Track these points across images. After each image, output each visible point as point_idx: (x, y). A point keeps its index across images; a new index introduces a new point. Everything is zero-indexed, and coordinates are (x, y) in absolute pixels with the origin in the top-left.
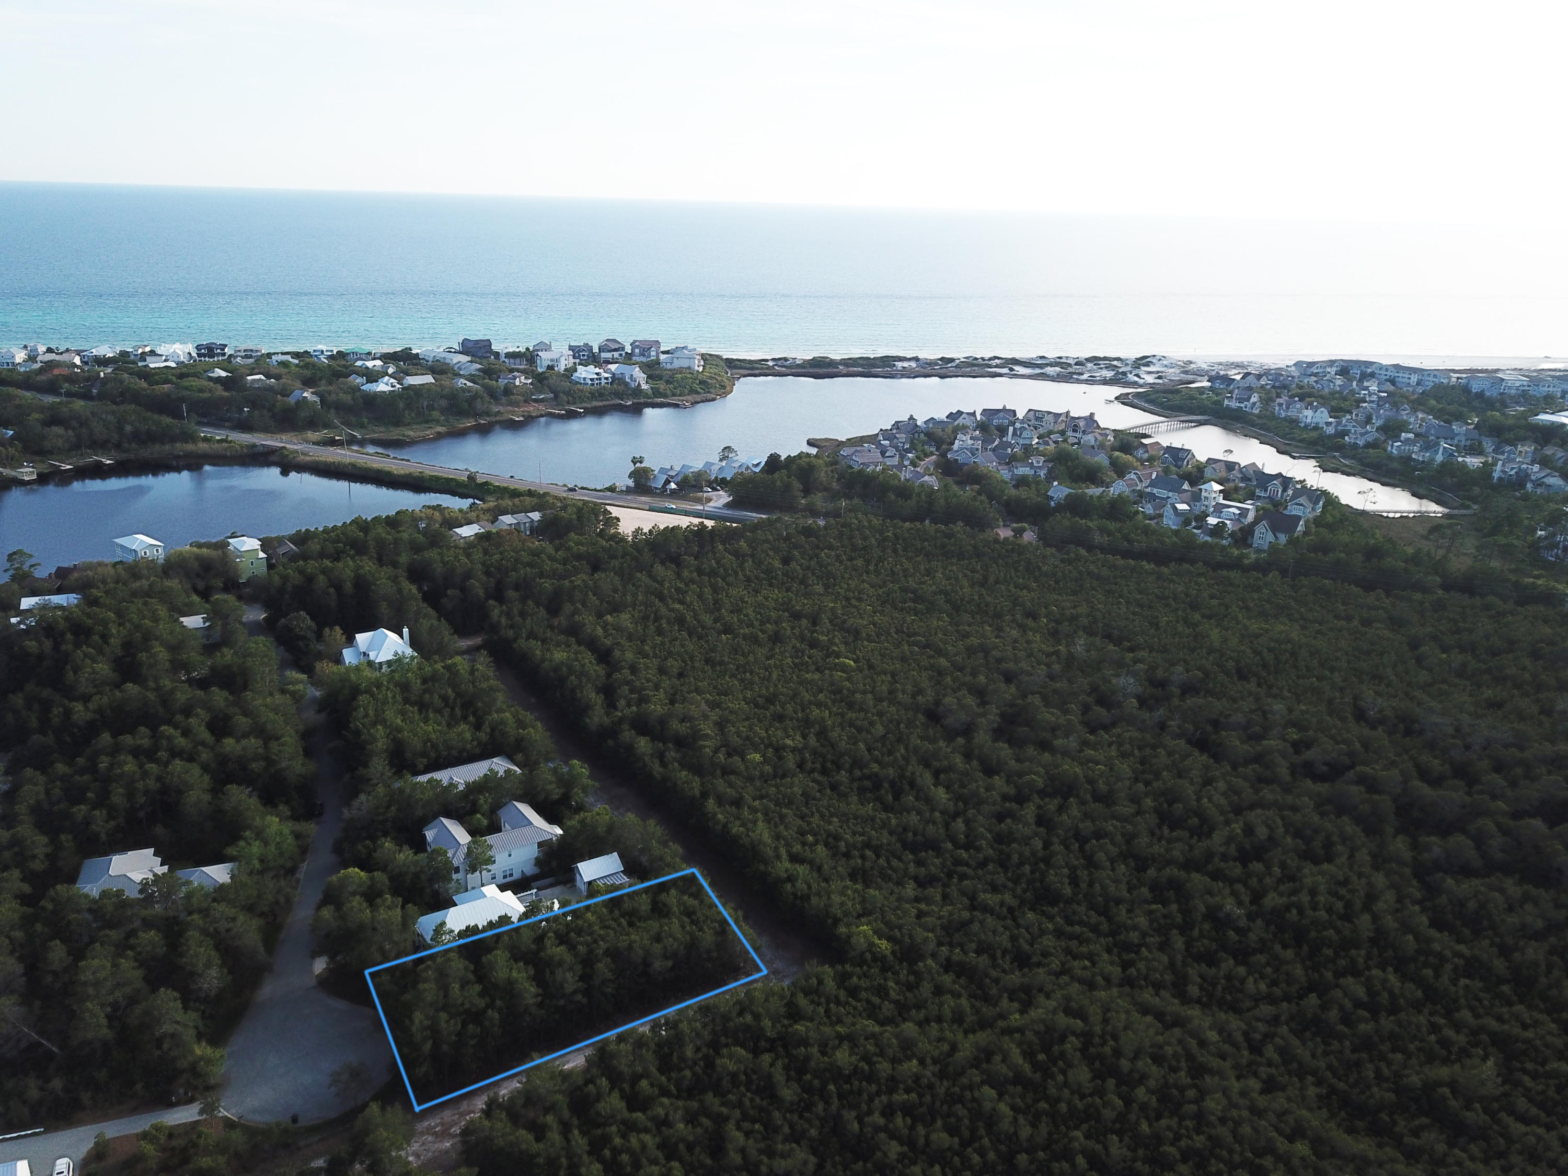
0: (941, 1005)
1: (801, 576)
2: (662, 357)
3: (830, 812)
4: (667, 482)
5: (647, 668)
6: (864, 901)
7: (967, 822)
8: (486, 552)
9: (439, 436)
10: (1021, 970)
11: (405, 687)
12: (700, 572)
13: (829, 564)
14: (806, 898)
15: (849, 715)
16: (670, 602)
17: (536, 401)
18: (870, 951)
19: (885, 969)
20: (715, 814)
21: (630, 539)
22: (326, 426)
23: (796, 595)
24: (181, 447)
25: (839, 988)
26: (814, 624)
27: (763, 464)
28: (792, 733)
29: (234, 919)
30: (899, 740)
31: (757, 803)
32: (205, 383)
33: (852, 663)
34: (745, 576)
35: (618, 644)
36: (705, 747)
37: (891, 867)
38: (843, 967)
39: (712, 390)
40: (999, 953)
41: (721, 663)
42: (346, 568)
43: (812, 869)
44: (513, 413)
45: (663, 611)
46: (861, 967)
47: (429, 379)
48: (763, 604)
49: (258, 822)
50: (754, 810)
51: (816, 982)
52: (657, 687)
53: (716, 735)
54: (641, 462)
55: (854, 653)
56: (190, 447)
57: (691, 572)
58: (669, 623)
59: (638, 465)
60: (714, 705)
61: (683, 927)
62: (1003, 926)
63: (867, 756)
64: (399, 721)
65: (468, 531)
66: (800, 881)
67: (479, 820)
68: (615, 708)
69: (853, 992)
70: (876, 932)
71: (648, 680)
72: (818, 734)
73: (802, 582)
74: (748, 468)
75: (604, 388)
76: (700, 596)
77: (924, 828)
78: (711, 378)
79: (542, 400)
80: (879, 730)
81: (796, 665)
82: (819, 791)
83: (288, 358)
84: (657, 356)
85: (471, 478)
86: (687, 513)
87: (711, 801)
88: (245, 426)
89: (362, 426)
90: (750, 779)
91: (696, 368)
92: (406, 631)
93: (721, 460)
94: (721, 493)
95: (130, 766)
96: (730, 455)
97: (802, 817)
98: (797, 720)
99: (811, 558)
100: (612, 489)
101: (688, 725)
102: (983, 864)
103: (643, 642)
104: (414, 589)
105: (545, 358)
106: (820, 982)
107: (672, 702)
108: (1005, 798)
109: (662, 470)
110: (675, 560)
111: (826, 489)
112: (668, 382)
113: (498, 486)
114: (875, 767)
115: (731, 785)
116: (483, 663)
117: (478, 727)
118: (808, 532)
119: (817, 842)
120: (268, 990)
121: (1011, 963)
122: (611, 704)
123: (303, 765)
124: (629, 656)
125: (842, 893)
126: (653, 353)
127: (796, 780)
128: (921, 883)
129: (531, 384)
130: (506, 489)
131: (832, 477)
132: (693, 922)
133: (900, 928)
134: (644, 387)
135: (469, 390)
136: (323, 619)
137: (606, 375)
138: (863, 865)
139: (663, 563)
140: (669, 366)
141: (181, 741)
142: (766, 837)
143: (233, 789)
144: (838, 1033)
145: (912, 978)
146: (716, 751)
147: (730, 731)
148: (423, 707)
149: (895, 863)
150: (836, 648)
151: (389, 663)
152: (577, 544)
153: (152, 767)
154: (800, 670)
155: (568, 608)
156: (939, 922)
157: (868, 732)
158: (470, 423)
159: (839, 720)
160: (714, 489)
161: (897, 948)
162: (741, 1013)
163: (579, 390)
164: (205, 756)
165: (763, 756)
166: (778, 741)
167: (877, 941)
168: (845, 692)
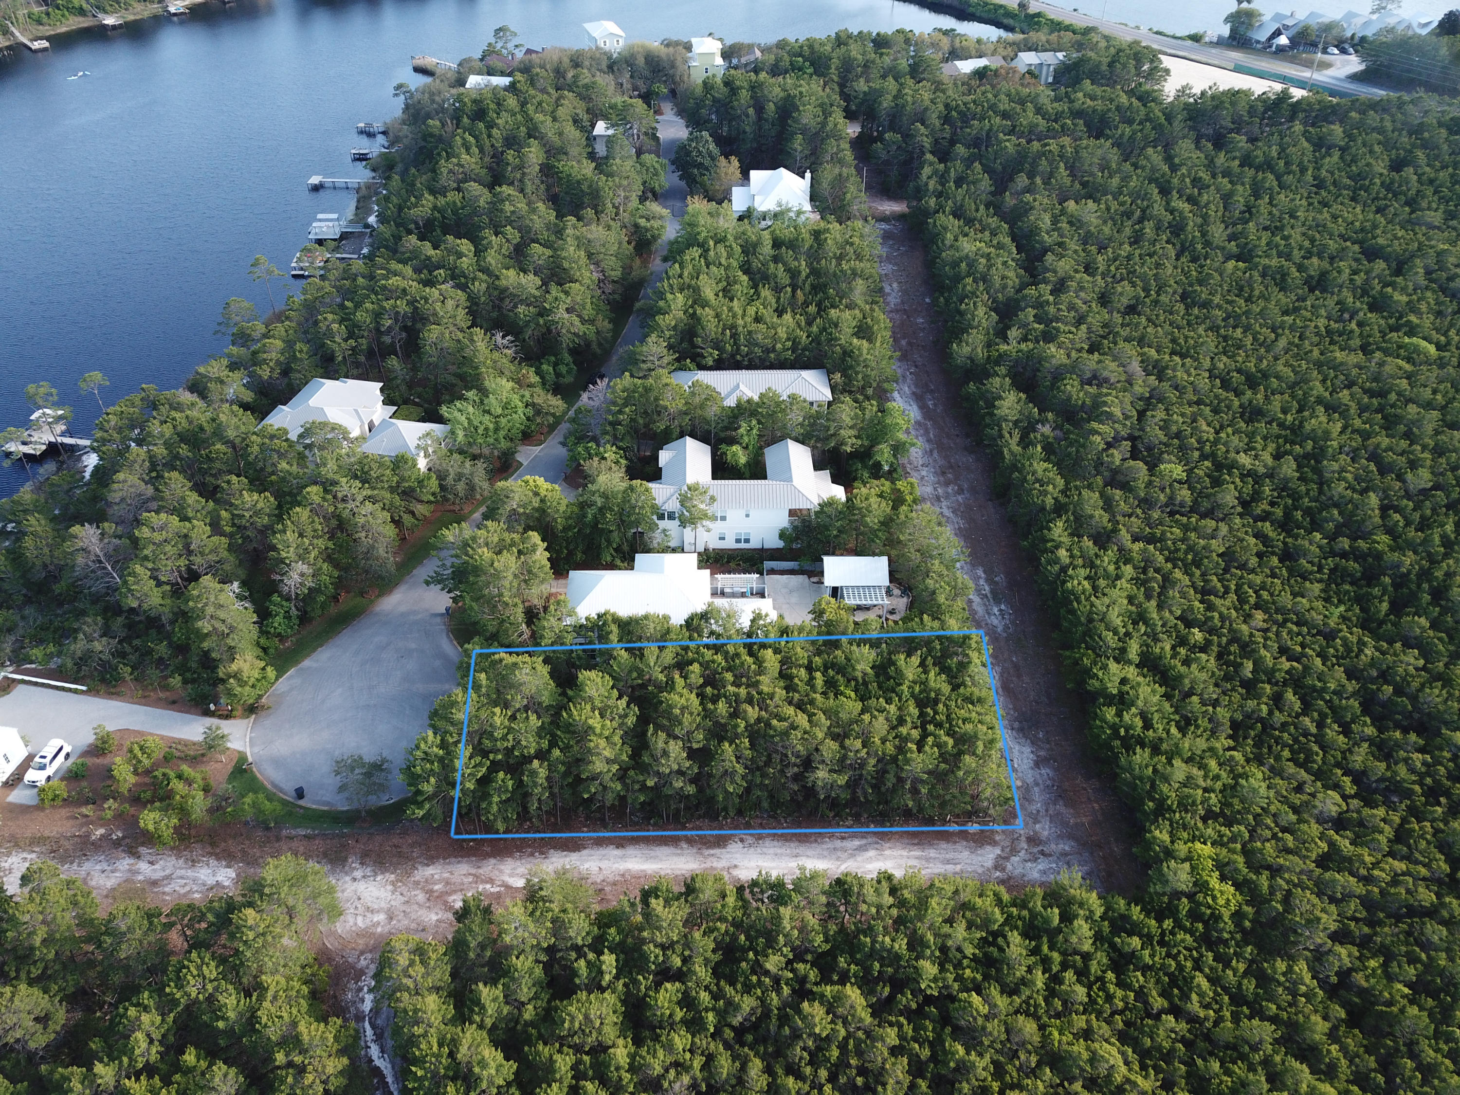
1: (1413, 192)
3: (1258, 596)
4: (1277, 33)
6: (1232, 789)
15: (1379, 439)
16: (1175, 197)
18: (1192, 897)
19: (1205, 944)
20: (1058, 546)
21: (1168, 100)
23: (1389, 222)
25: (1098, 944)
26: (1398, 272)
27: (1436, 24)
28: (1259, 445)
31: (1137, 547)
33: (1432, 349)
34: (1316, 178)
35: (1061, 245)
36: (1099, 433)
37: (1320, 740)
38: (1125, 907)
41: (1205, 305)
43: (1168, 694)
46: (1160, 920)
48: (1324, 226)
49: (490, 382)
51: (1059, 915)
52: (1080, 320)
53: (1127, 418)
55: (1445, 334)
57: (1233, 159)
58: (1158, 228)
59: (1244, 5)
60: (1153, 369)
61: (897, 724)
65: (966, 66)
66: (1135, 709)
67: (737, 454)
69: (1121, 965)
70: (1222, 864)
71: (1071, 307)
72: (1301, 461)
73: (1412, 203)
76: (1227, 198)
81: (1329, 332)
82: (1258, 555)
85: (1023, 5)
86: (1274, 78)
90: (1147, 505)
92: (808, 175)
94: (1352, 57)
98: (1281, 425)
99: (1444, 167)
100: (1196, 38)
101: (1092, 390)
103: (1101, 249)
107: (1090, 349)
109: (1277, 17)
113: (1052, 20)
114: (1383, 540)
115: (1108, 505)
125: (1198, 761)
127: (1226, 526)
128: (1366, 791)
133: (1275, 871)
138: (1270, 716)
139: (1196, 140)
141: (468, 262)
142: (1118, 614)
145: (1250, 986)
146: (1113, 443)
147: (1155, 416)
148: (759, 280)
149: (1332, 732)
150: (1413, 318)
152: (1088, 96)
154: (1331, 342)
157: (1400, 477)
159: (1354, 443)
161: (1248, 909)
165: (1190, 472)
166: (1227, 451)
167: (1214, 882)
168: (1393, 397)
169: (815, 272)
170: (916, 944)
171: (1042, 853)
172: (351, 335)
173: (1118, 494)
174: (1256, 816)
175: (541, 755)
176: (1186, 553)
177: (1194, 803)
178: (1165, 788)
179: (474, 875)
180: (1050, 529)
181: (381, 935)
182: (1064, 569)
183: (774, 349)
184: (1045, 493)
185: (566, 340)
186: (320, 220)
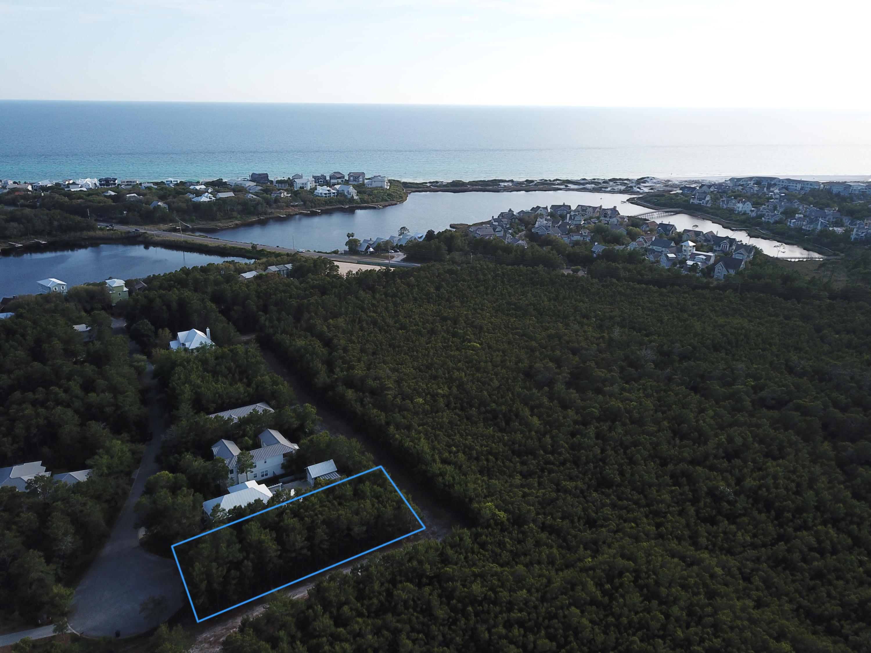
0: (540, 553)
1: (447, 297)
2: (366, 181)
3: (466, 433)
4: (368, 247)
5: (354, 349)
6: (488, 487)
7: (552, 437)
8: (259, 285)
9: (237, 227)
10: (590, 529)
11: (204, 362)
12: (386, 295)
13: (463, 290)
14: (451, 486)
15: (477, 375)
16: (368, 311)
17: (293, 206)
18: (493, 519)
19: (503, 530)
20: (394, 435)
21: (345, 277)
22: (171, 221)
23: (444, 308)
24: (86, 234)
25: (473, 543)
26: (455, 324)
27: (424, 237)
28: (442, 386)
29: (85, 504)
30: (508, 389)
31: (420, 428)
32: (102, 198)
33: (478, 345)
34: (413, 297)
35: (336, 336)
36: (388, 394)
37: (505, 466)
38: (476, 529)
39: (394, 199)
40: (576, 520)
41: (399, 346)
42: (174, 295)
43: (455, 468)
44: (280, 213)
45: (364, 317)
46: (487, 529)
47: (231, 194)
48: (424, 313)
49: (108, 444)
50: (419, 432)
51: (458, 539)
52: (359, 361)
53: (395, 388)
54: (352, 236)
55: (480, 340)
56: (91, 233)
57: (381, 295)
58: (367, 324)
59: (351, 238)
60: (393, 370)
61: (373, 505)
62: (577, 502)
63: (489, 399)
64: (199, 382)
65: (249, 275)
66: (447, 475)
67: (247, 441)
68: (334, 373)
69: (483, 545)
70: (496, 507)
71: (354, 356)
72: (458, 387)
73: (448, 300)
74: (415, 239)
75: (333, 199)
76: (386, 308)
77: (526, 442)
78: (394, 192)
79: (297, 206)
80: (496, 383)
81: (444, 347)
82: (459, 420)
83: (152, 185)
84: (363, 181)
85: (254, 247)
86: (379, 264)
87: (392, 427)
88: (124, 222)
89: (192, 221)
90: (417, 414)
91: (386, 187)
92: (208, 330)
93: (400, 235)
94: (400, 253)
95: (29, 410)
96: (405, 232)
97: (449, 436)
98: (446, 378)
99: (453, 287)
100: (336, 252)
101: (378, 382)
102: (563, 463)
103: (352, 335)
104: (214, 306)
105: (299, 182)
106: (461, 539)
107: (368, 369)
108: (576, 422)
109: (365, 241)
110: (373, 290)
111: (462, 250)
112: (369, 195)
113: (270, 252)
114: (494, 405)
115: (404, 417)
116: (253, 349)
117: (249, 385)
118: (451, 272)
119: (458, 451)
120: (108, 549)
121: (584, 525)
122: (331, 371)
123: (139, 409)
124: (343, 342)
125: (475, 483)
126: (361, 180)
127: (445, 414)
128: (524, 476)
129: (290, 196)
130: (274, 253)
131: (465, 243)
132: (379, 502)
133: (512, 504)
134: (356, 197)
135: (254, 200)
136: (158, 324)
137: (334, 191)
138: (488, 465)
139: (364, 290)
140: (370, 186)
141: (62, 395)
142: (427, 449)
143: (92, 423)
144: (473, 572)
145: (520, 536)
146: (395, 397)
147: (404, 385)
148: (215, 374)
149: (507, 463)
150: (468, 337)
151: (197, 349)
152: (312, 280)
153: (42, 411)
154: (447, 350)
155: (306, 315)
156: (537, 500)
157: (489, 385)
158: (255, 219)
159: (471, 378)
160: (396, 251)
161: (511, 516)
162: (410, 560)
163: (317, 199)
164: (77, 404)
165: (425, 400)
166: (433, 391)
167: (497, 512)
168: (474, 362)
169: (238, 365)
172: (15, 442)
173: (405, 413)
174: (499, 492)
176: (437, 425)
178: (469, 493)
184: (380, 419)
185: (132, 418)
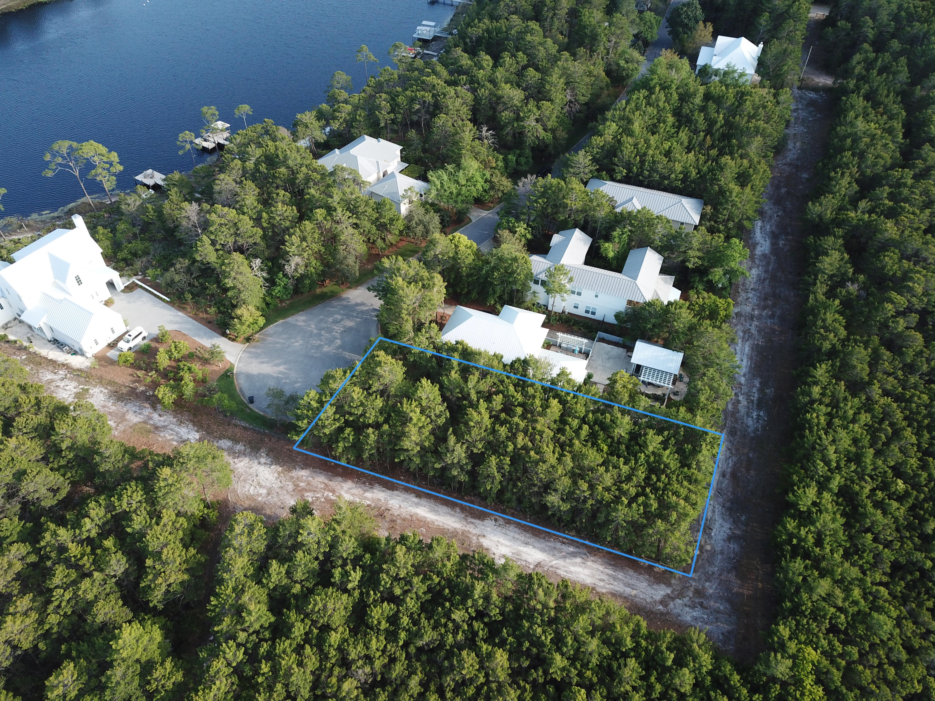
67: (608, 250)
123: (552, 131)
148: (683, 122)
167: (809, 682)
169: (728, 123)
170: (558, 641)
171: (701, 604)
172: (392, 111)
173: (886, 354)
174: (873, 646)
175: (377, 426)
176: (925, 417)
177: (824, 617)
178: (805, 596)
179: (326, 484)
180: (815, 368)
181: (259, 502)
182: (812, 402)
183: (668, 178)
184: (825, 338)
185: (530, 140)
186: (424, 25)
